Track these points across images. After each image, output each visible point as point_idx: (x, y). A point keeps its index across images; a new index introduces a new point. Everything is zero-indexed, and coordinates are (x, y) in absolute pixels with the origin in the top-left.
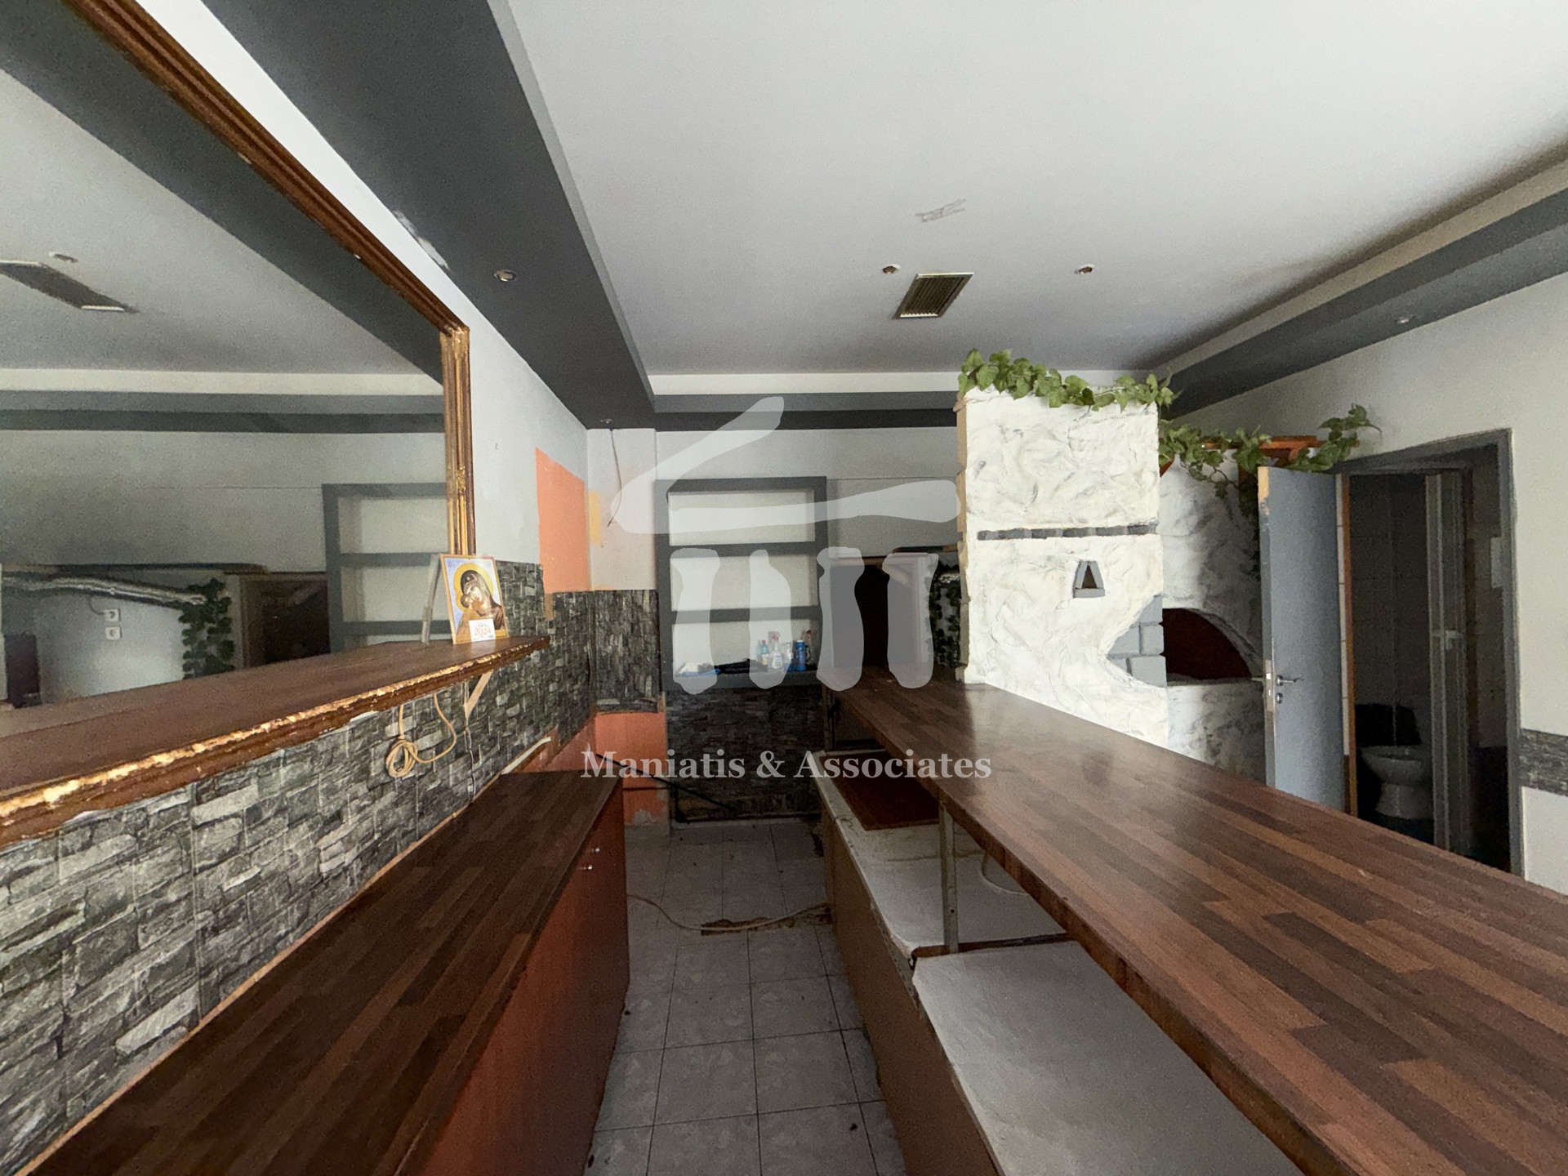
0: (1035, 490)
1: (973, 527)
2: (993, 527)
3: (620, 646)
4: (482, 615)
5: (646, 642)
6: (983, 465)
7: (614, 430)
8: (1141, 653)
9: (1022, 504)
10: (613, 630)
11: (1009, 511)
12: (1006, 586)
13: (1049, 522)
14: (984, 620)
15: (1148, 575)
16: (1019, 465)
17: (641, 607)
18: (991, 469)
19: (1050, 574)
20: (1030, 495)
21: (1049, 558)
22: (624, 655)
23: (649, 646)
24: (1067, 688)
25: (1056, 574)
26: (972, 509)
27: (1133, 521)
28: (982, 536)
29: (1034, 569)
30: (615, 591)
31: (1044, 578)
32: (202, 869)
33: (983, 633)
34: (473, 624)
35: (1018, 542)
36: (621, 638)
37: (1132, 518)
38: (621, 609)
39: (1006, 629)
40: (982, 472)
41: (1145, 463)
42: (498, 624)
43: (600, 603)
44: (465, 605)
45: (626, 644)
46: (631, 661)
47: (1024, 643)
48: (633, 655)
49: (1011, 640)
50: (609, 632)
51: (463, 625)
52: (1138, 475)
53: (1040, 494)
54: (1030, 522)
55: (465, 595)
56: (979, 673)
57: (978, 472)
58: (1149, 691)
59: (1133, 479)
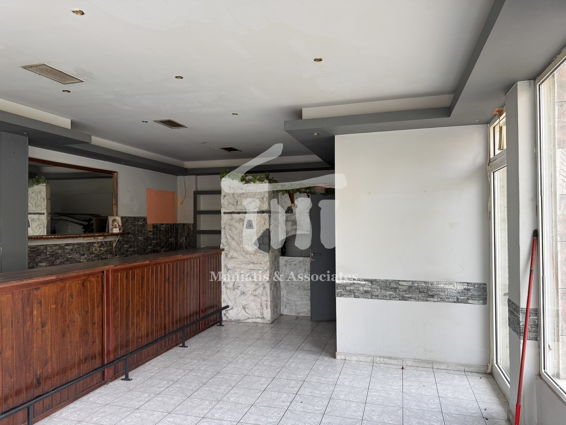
0: (237, 202)
1: (222, 211)
2: (227, 211)
3: (184, 240)
4: (116, 228)
5: (191, 239)
6: (225, 196)
7: (185, 176)
8: (263, 244)
9: (234, 205)
10: (183, 235)
11: (231, 207)
12: (230, 225)
13: (241, 210)
14: (225, 234)
15: (265, 224)
16: (234, 196)
17: (190, 229)
18: (227, 197)
19: (241, 223)
20: (236, 204)
21: (240, 219)
22: (185, 243)
23: (192, 240)
24: (244, 251)
25: (242, 223)
26: (222, 207)
27: (261, 210)
28: (225, 213)
29: (237, 221)
30: (184, 224)
31: (239, 224)
32: (66, 254)
33: (224, 237)
34: (114, 229)
35: (233, 215)
36: (185, 237)
37: (261, 209)
38: (185, 229)
39: (230, 236)
40: (225, 198)
41: (264, 196)
42: (120, 230)
43: (180, 227)
44: (113, 226)
45: (186, 239)
46: (187, 245)
47: (234, 239)
48: (187, 243)
49: (231, 239)
50: (182, 236)
51: (112, 229)
52: (263, 198)
53: (238, 203)
54: (236, 210)
55: (113, 224)
56: (223, 246)
57: (224, 198)
58: (264, 253)
59: (261, 199)
